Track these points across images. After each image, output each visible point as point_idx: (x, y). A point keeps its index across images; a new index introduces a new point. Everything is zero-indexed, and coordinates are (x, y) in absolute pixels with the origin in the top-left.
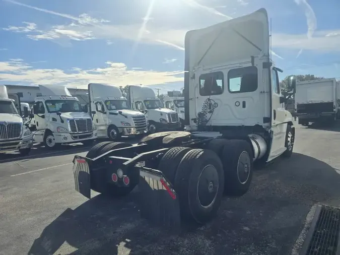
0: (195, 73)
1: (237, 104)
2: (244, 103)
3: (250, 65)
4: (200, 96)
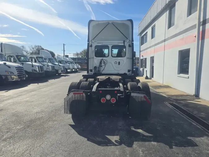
0: (92, 44)
1: (116, 63)
2: (119, 63)
3: (123, 44)
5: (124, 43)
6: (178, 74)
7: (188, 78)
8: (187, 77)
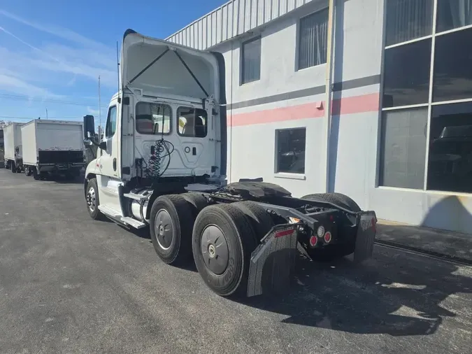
1: (187, 150)
2: (194, 149)
3: (201, 107)
4: (137, 134)
5: (203, 104)
6: (275, 173)
7: (305, 179)
8: (303, 178)
